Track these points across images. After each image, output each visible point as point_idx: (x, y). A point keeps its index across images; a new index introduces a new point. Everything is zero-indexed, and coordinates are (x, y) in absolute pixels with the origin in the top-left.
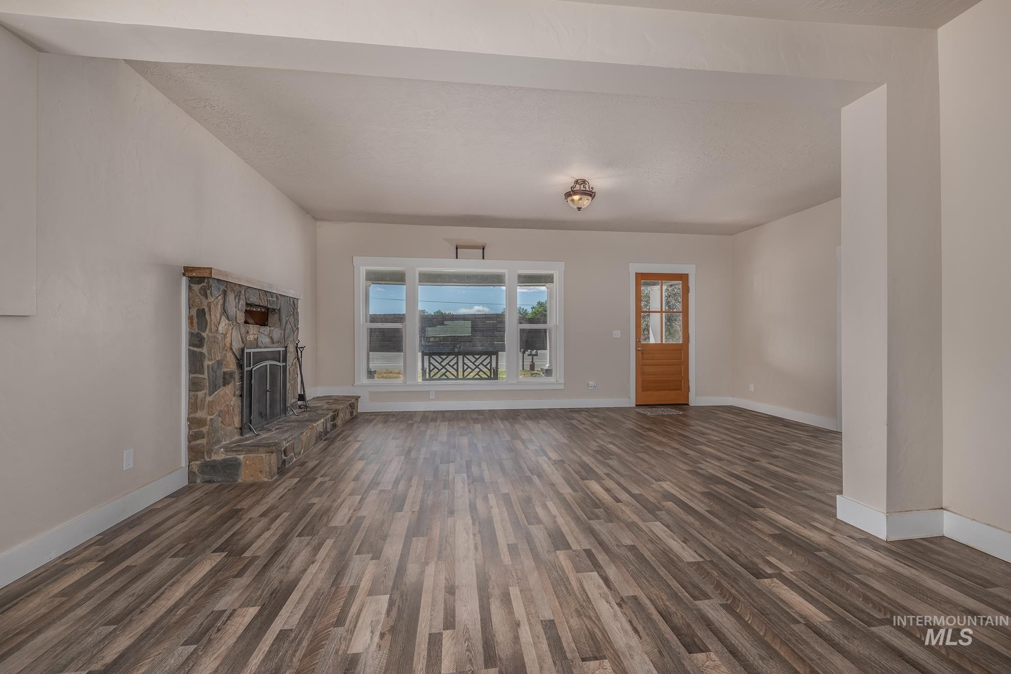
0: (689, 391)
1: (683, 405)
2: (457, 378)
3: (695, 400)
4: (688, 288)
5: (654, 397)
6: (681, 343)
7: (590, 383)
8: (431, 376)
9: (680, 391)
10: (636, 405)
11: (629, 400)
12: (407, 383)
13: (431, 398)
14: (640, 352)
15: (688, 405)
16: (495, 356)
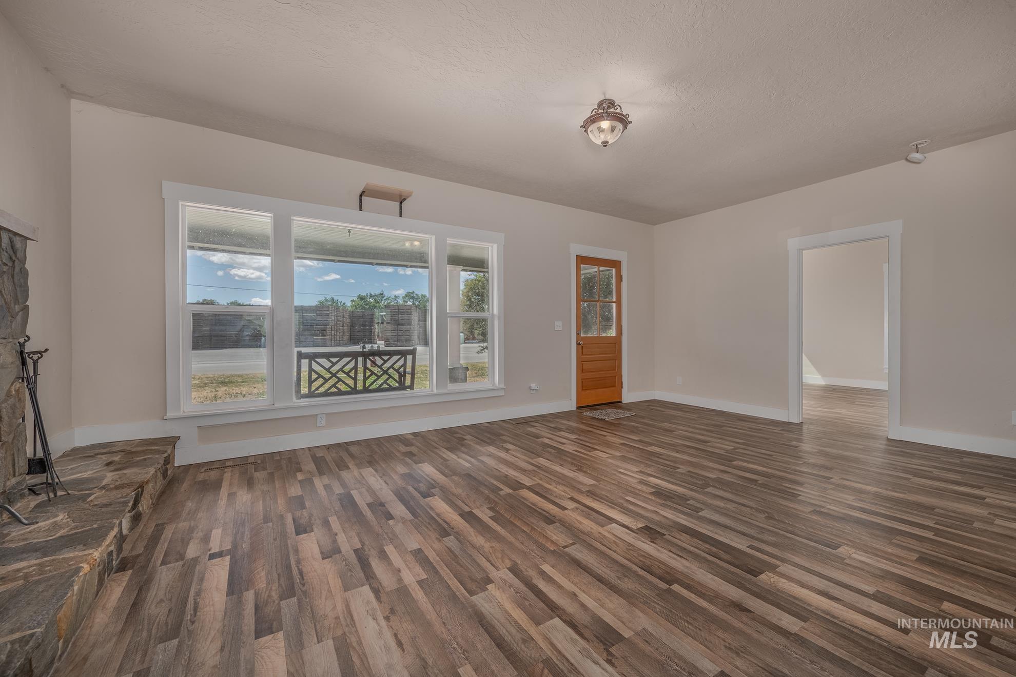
0: (622, 387)
1: (616, 404)
2: (354, 391)
3: (628, 396)
4: (621, 276)
5: (593, 397)
6: (614, 335)
7: (532, 385)
8: (313, 389)
9: (613, 388)
10: (577, 408)
11: (570, 404)
12: (276, 405)
13: (319, 424)
14: (580, 346)
15: (621, 402)
16: (411, 356)
